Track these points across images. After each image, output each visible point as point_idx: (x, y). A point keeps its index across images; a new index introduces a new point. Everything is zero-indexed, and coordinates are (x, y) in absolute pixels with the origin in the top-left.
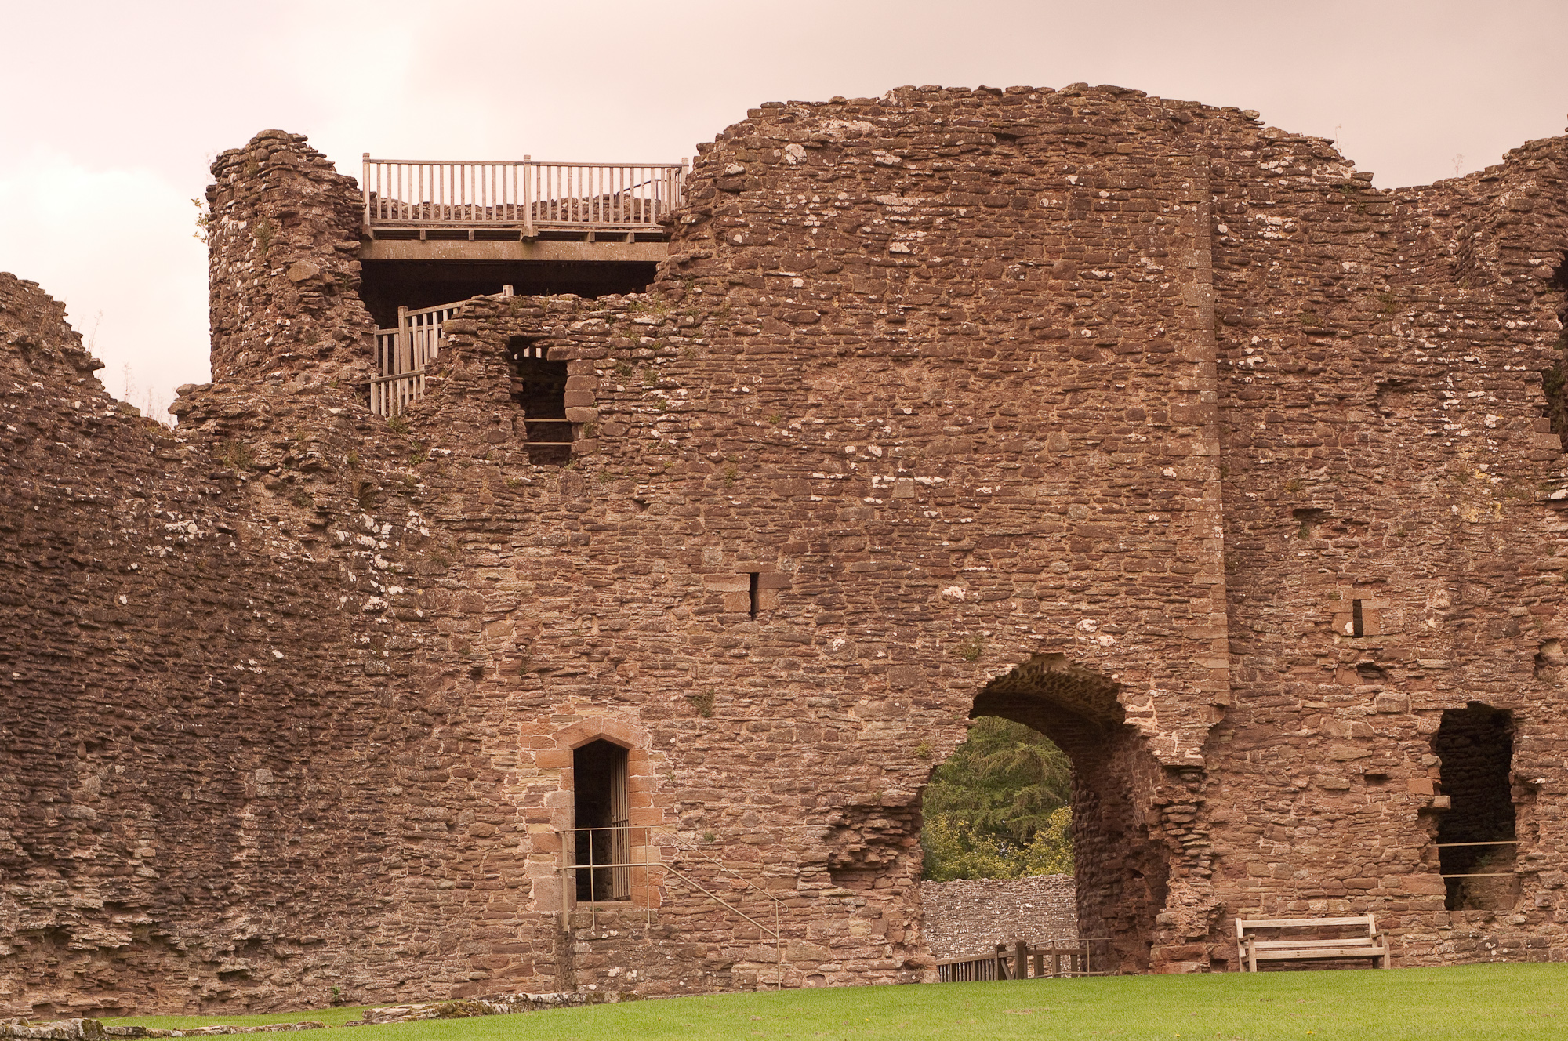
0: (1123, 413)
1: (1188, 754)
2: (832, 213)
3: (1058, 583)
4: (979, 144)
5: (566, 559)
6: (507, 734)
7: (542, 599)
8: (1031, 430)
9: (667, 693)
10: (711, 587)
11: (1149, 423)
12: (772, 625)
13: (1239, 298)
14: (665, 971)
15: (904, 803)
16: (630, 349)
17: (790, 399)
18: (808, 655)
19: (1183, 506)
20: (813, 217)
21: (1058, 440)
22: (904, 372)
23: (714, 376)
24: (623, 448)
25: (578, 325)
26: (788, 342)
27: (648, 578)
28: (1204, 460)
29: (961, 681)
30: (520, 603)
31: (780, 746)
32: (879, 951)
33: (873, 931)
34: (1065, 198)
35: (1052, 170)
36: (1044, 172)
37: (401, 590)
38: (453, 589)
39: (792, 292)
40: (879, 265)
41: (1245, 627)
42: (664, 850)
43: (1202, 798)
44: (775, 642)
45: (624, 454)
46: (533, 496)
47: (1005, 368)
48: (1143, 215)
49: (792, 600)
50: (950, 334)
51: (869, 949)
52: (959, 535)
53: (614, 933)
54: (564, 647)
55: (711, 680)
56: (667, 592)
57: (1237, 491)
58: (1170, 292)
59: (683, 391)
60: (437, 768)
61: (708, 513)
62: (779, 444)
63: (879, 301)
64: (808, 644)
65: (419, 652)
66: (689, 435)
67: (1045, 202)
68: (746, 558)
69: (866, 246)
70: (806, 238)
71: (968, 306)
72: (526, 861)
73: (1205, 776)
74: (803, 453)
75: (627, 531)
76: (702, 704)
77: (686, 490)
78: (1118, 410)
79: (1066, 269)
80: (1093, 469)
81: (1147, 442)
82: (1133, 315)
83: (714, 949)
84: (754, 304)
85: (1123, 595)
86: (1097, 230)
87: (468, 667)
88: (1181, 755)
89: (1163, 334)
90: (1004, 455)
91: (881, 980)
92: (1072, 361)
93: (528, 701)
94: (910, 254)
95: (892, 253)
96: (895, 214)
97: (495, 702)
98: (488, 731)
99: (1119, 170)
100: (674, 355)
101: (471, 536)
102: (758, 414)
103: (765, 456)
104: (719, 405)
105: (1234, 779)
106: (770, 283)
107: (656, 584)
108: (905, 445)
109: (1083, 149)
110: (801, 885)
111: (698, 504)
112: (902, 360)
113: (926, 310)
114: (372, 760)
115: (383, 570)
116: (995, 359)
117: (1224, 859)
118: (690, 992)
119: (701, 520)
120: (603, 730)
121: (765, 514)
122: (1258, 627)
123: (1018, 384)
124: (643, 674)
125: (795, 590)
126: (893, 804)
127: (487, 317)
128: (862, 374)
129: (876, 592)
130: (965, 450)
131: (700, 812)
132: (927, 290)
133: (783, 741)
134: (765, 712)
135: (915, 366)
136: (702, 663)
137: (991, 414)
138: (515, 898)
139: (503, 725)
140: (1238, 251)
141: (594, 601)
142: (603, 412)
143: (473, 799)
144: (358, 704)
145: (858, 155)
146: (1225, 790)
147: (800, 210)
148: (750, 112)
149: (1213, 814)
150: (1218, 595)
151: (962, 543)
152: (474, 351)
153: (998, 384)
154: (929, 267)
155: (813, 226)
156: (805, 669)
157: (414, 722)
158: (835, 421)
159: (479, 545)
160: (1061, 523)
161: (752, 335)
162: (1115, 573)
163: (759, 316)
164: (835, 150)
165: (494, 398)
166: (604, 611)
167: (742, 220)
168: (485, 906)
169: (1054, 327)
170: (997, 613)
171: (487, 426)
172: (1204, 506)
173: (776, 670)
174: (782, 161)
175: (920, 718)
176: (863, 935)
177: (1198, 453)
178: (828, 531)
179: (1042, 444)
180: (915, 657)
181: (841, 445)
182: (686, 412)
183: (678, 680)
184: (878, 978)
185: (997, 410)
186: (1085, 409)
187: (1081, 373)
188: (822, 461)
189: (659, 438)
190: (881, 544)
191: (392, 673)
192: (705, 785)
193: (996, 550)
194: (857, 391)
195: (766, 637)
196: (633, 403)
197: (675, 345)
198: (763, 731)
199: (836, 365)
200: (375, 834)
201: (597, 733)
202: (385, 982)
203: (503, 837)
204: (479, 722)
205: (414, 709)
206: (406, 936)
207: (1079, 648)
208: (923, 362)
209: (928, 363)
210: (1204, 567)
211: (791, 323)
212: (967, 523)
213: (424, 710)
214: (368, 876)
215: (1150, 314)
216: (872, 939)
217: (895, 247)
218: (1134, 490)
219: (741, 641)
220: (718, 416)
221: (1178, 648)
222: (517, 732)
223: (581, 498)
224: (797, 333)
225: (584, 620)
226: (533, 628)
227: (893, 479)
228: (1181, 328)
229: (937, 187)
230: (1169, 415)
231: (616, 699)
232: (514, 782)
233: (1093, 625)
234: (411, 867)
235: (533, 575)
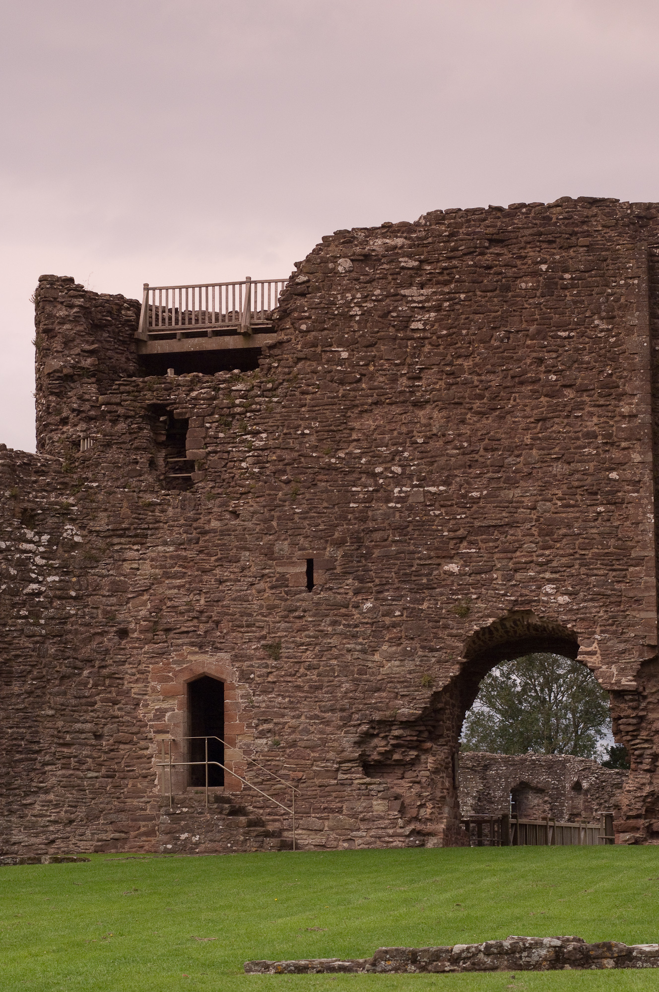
0: (580, 434)
1: (624, 681)
2: (369, 305)
3: (529, 559)
4: (476, 248)
5: (184, 553)
6: (143, 673)
7: (167, 582)
8: (510, 450)
9: (250, 644)
10: (279, 569)
11: (600, 441)
12: (322, 595)
14: (218, 836)
15: (412, 719)
16: (229, 408)
17: (338, 436)
18: (346, 615)
19: (623, 499)
20: (357, 309)
21: (530, 456)
22: (421, 413)
23: (286, 423)
24: (223, 476)
25: (194, 394)
26: (337, 397)
27: (238, 564)
28: (640, 466)
29: (454, 632)
30: (153, 584)
31: (326, 679)
32: (394, 824)
33: (389, 809)
34: (539, 281)
35: (530, 262)
36: (525, 264)
37: (57, 579)
38: (103, 576)
39: (341, 362)
40: (402, 339)
42: (245, 752)
44: (324, 607)
45: (224, 480)
46: (162, 511)
47: (492, 406)
48: (596, 289)
49: (335, 577)
50: (453, 384)
51: (387, 821)
52: (455, 527)
53: (185, 810)
54: (182, 613)
55: (279, 634)
56: (250, 574)
58: (615, 345)
59: (264, 435)
60: (88, 697)
61: (279, 518)
62: (330, 468)
63: (402, 364)
64: (347, 607)
65: (71, 620)
66: (267, 465)
67: (523, 285)
68: (305, 549)
69: (394, 326)
70: (352, 323)
71: (467, 364)
72: (153, 759)
74: (346, 474)
75: (224, 533)
76: (273, 650)
77: (264, 503)
78: (576, 432)
79: (539, 332)
80: (555, 476)
81: (598, 454)
82: (588, 363)
83: (278, 820)
84: (315, 372)
85: (577, 567)
86: (561, 303)
87: (115, 629)
88: (618, 682)
89: (611, 375)
90: (491, 469)
91: (394, 844)
92: (543, 399)
93: (156, 650)
94: (424, 330)
95: (413, 330)
96: (414, 302)
97: (135, 652)
98: (129, 671)
99: (579, 257)
100: (259, 410)
101: (116, 540)
102: (315, 448)
103: (320, 477)
104: (289, 443)
106: (325, 357)
107: (243, 569)
108: (418, 465)
109: (554, 245)
110: (340, 776)
111: (273, 513)
112: (418, 405)
113: (435, 369)
114: (29, 693)
115: (42, 566)
116: (485, 400)
118: (235, 851)
119: (274, 523)
120: (206, 670)
121: (318, 517)
123: (501, 418)
124: (234, 631)
125: (338, 570)
126: (406, 719)
127: (128, 393)
128: (390, 417)
129: (395, 570)
130: (462, 466)
131: (271, 726)
132: (436, 354)
133: (328, 676)
134: (316, 655)
135: (428, 409)
136: (274, 622)
137: (482, 440)
138: (145, 784)
139: (140, 667)
141: (201, 581)
142: (210, 453)
143: (117, 717)
145: (388, 263)
147: (347, 304)
148: (324, 238)
150: (649, 564)
151: (459, 533)
152: (119, 416)
153: (487, 418)
154: (438, 338)
155: (356, 315)
156: (344, 625)
157: (66, 667)
158: (368, 450)
159: (124, 546)
160: (532, 516)
161: (313, 393)
162: (571, 551)
163: (317, 380)
164: (375, 260)
165: (133, 446)
166: (207, 588)
167: (307, 314)
168: (125, 790)
169: (529, 375)
170: (483, 582)
171: (128, 466)
172: (640, 499)
173: (325, 626)
174: (336, 271)
175: (425, 658)
176: (383, 811)
177: (635, 461)
178: (362, 527)
179: (518, 460)
180: (422, 615)
181: (372, 467)
182: (266, 449)
183: (257, 634)
184: (392, 842)
185: (486, 436)
186: (551, 432)
187: (548, 407)
188: (360, 479)
189: (247, 468)
190: (400, 536)
191: (47, 634)
192: (274, 707)
193: (484, 537)
194: (386, 429)
195: (317, 603)
196: (231, 445)
197: (260, 404)
198: (314, 669)
199: (371, 411)
200: (31, 742)
201: (202, 671)
202: (38, 840)
203: (139, 743)
204: (124, 665)
205: (68, 658)
206: (58, 810)
207: (542, 606)
208: (434, 405)
209: (437, 406)
210: (639, 544)
211: (339, 384)
212: (461, 518)
213: (77, 659)
214: (25, 770)
215: (601, 361)
216: (389, 815)
217: (413, 326)
218: (587, 490)
219: (300, 606)
220: (288, 451)
221: (619, 604)
222: (149, 672)
223: (194, 512)
224: (344, 390)
225: (195, 595)
226: (161, 601)
227: (409, 489)
228: (624, 370)
229: (445, 281)
230: (614, 434)
231: (215, 648)
232: (146, 706)
233: (553, 588)
234: (63, 764)
235: (161, 565)
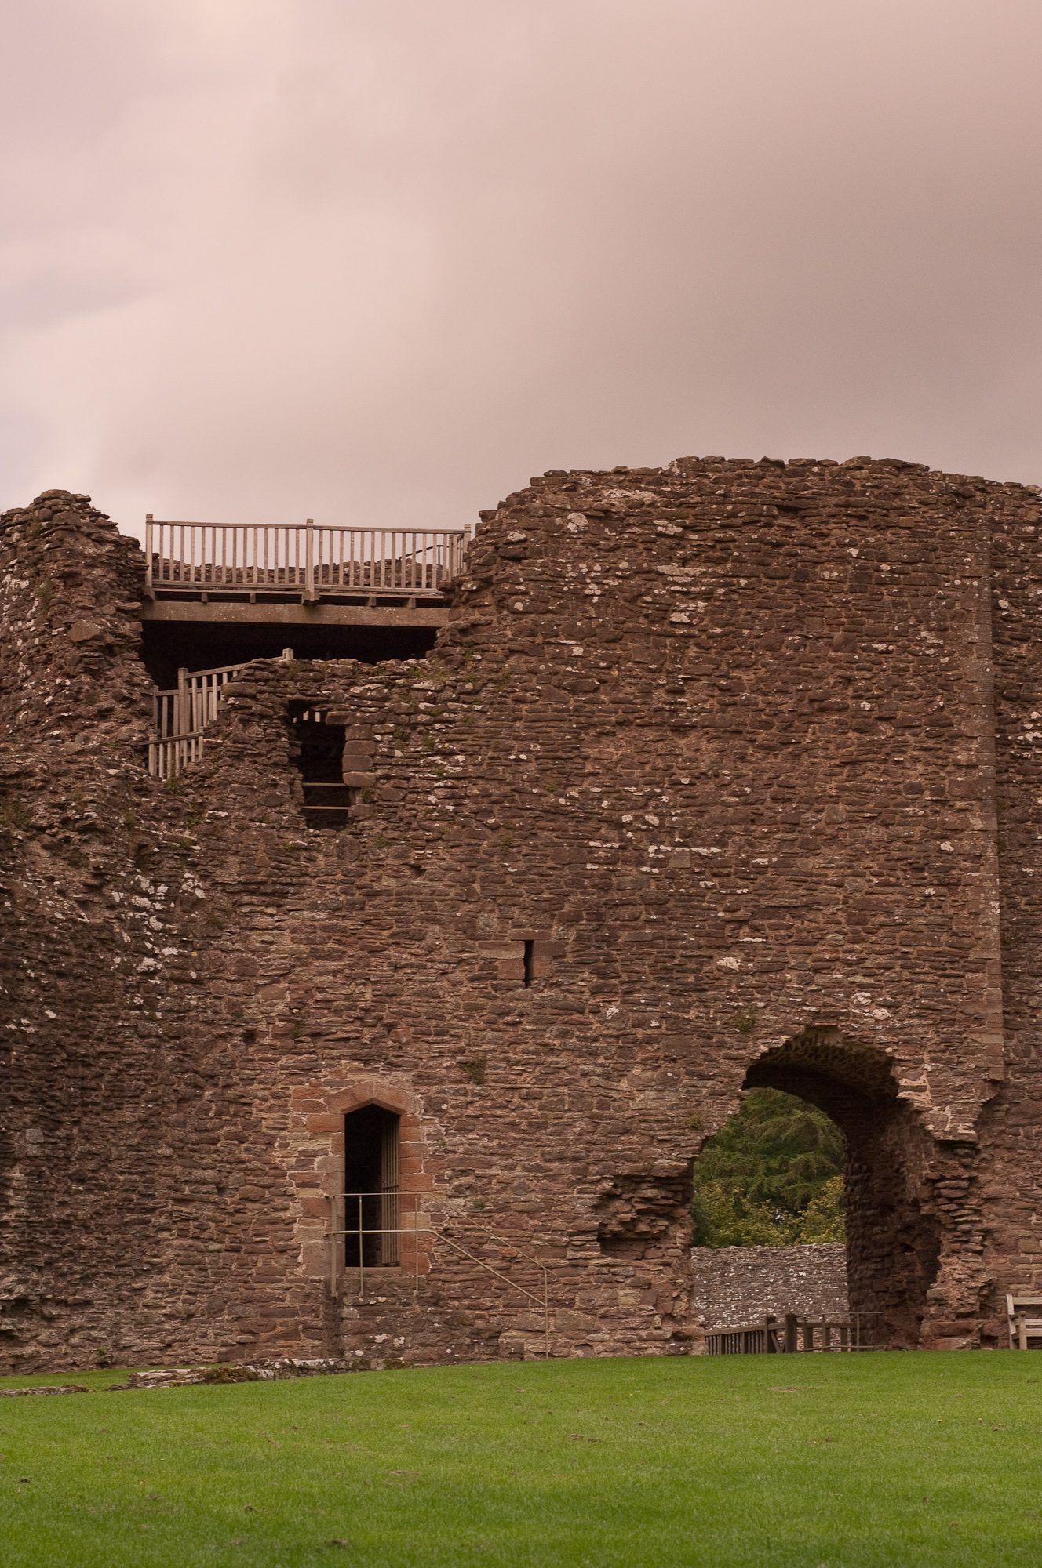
0: (901, 787)
1: (961, 1129)
2: (612, 582)
3: (834, 955)
4: (761, 515)
5: (342, 923)
6: (279, 1098)
7: (316, 963)
9: (440, 1060)
10: (485, 953)
11: (927, 797)
12: (546, 993)
13: (1018, 673)
14: (433, 1338)
15: (675, 1174)
16: (408, 714)
17: (568, 767)
18: (582, 1024)
19: (959, 880)
20: (595, 587)
21: (836, 812)
22: (683, 742)
23: (492, 743)
24: (399, 814)
25: (357, 690)
26: (567, 710)
27: (423, 943)
28: (981, 835)
29: (734, 1052)
30: (294, 966)
31: (552, 1114)
32: (648, 1322)
33: (642, 1303)
34: (846, 571)
35: (834, 542)
36: (826, 545)
37: (175, 952)
38: (227, 951)
39: (572, 660)
40: (659, 635)
41: (1020, 1002)
42: (434, 1217)
43: (974, 1174)
44: (549, 1010)
45: (401, 819)
46: (310, 860)
47: (783, 739)
48: (924, 589)
49: (565, 969)
50: (728, 705)
51: (638, 1319)
52: (734, 906)
53: (382, 1299)
54: (338, 1012)
55: (484, 1047)
56: (441, 958)
57: (1014, 866)
58: (948, 667)
59: (461, 758)
60: (207, 1130)
61: (484, 879)
62: (556, 811)
63: (659, 670)
64: (582, 1013)
65: (192, 1014)
66: (466, 801)
67: (826, 574)
68: (521, 926)
69: (647, 616)
70: (588, 607)
71: (748, 677)
72: (296, 1226)
73: (978, 1152)
74: (581, 821)
75: (402, 896)
76: (474, 1071)
77: (462, 857)
78: (896, 783)
79: (847, 641)
80: (869, 841)
81: (924, 816)
82: (913, 689)
83: (482, 1317)
84: (534, 672)
85: (898, 969)
86: (877, 604)
87: (241, 1030)
88: (954, 1130)
89: (943, 707)
90: (781, 827)
91: (650, 1351)
92: (850, 734)
93: (300, 1065)
94: (690, 625)
95: (673, 624)
96: (676, 584)
97: (268, 1065)
98: (260, 1094)
99: (900, 544)
100: (453, 722)
101: (246, 899)
102: (535, 782)
103: (542, 823)
104: (497, 772)
105: (1007, 1155)
106: (550, 651)
107: (431, 950)
108: (681, 815)
109: (865, 523)
110: (570, 1254)
111: (474, 871)
112: (680, 730)
113: (705, 681)
114: (143, 1122)
115: (158, 932)
116: (774, 730)
117: (996, 1235)
118: (457, 1360)
119: (477, 886)
120: (374, 1095)
121: (541, 881)
122: (1033, 1003)
123: (796, 756)
124: (416, 1040)
125: (570, 959)
126: (664, 1175)
127: (266, 681)
128: (640, 744)
129: (650, 962)
130: (743, 821)
131: (470, 1180)
133: (554, 1109)
134: (538, 1079)
135: (693, 738)
136: (476, 1030)
137: (769, 785)
138: (283, 1262)
139: (274, 1089)
140: (1019, 626)
141: (368, 966)
142: (381, 777)
143: (243, 1162)
144: (130, 1065)
145: (639, 525)
146: (998, 1165)
147: (581, 579)
148: (533, 480)
149: (985, 1190)
150: (994, 971)
151: (739, 914)
152: (252, 714)
153: (776, 756)
154: (709, 638)
155: (594, 595)
156: (578, 1037)
157: (186, 1084)
158: (612, 789)
159: (254, 908)
160: (837, 895)
161: (531, 702)
162: (891, 947)
163: (539, 684)
164: (618, 519)
165: (272, 761)
166: (378, 976)
167: (522, 588)
168: (254, 1270)
169: (833, 700)
170: (772, 985)
171: (264, 789)
172: (981, 881)
173: (549, 1038)
174: (564, 529)
175: (693, 1089)
176: (633, 1305)
177: (975, 828)
178: (604, 899)
179: (819, 816)
180: (689, 1027)
181: (618, 814)
182: (463, 778)
183: (451, 1046)
184: (646, 1348)
185: (775, 781)
186: (863, 781)
187: (859, 745)
188: (599, 829)
189: (436, 804)
190: (656, 914)
191: (165, 1034)
192: (476, 1153)
193: (772, 921)
194: (635, 761)
195: (540, 1004)
196: (411, 769)
197: (454, 712)
198: (535, 1099)
199: (614, 734)
200: (145, 1196)
201: (369, 1098)
202: (151, 1344)
203: (273, 1201)
204: (251, 1085)
205: (187, 1071)
206: (173, 1299)
207: (853, 1021)
208: (701, 732)
209: (707, 733)
210: (980, 942)
211: (570, 691)
212: (743, 894)
213: (196, 1072)
214: (136, 1238)
215: (930, 688)
216: (641, 1310)
217: (675, 617)
218: (911, 864)
219: (514, 1008)
220: (495, 783)
221: (952, 1022)
222: (289, 1096)
223: (357, 863)
224: (576, 701)
225: (357, 985)
226: (306, 992)
227: (669, 849)
228: (961, 702)
229: (719, 558)
230: (947, 789)
231: (389, 1064)
232: (285, 1146)
233: (867, 998)
234: (180, 1230)
235: (308, 939)
